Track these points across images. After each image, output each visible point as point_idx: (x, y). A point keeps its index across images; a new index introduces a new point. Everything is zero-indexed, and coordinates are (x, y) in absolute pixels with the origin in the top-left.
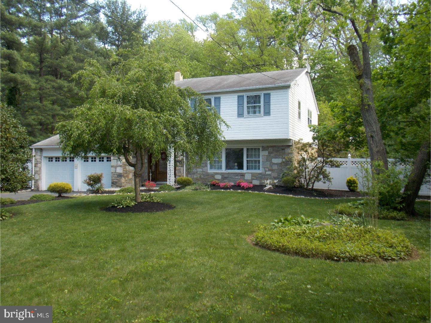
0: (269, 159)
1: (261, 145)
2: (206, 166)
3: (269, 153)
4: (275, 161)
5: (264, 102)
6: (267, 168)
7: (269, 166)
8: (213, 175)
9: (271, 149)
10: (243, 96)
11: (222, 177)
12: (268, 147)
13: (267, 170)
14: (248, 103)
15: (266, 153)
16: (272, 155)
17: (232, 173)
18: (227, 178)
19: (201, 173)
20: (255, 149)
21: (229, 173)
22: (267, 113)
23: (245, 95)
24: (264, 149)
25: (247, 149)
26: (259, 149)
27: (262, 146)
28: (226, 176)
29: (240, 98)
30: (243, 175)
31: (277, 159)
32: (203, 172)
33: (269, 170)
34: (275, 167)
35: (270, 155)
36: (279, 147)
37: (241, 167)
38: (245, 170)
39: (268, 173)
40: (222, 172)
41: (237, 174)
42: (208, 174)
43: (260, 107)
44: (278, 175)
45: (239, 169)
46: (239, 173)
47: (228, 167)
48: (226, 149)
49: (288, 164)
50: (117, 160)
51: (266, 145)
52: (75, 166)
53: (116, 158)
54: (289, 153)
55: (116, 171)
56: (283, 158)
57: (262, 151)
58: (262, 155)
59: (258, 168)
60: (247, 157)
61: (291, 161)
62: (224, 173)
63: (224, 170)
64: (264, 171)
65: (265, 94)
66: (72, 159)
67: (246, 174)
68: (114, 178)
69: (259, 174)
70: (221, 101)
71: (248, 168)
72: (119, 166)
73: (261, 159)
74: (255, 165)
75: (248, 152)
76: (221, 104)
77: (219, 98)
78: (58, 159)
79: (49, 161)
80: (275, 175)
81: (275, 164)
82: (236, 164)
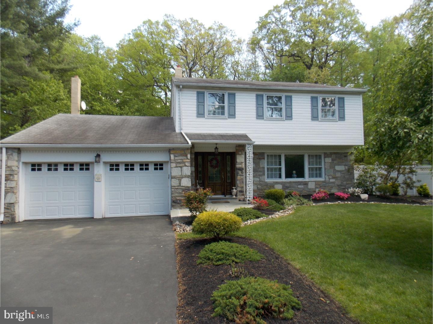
0: (332, 166)
1: (323, 152)
2: (264, 175)
3: (332, 160)
4: (338, 168)
5: (339, 108)
6: (331, 175)
7: (332, 174)
8: (272, 186)
9: (334, 156)
10: (317, 98)
11: (283, 187)
12: (331, 153)
13: (331, 177)
15: (329, 160)
16: (335, 162)
17: (294, 182)
18: (289, 187)
19: (258, 182)
20: (316, 156)
21: (290, 182)
22: (342, 118)
23: (320, 96)
24: (326, 155)
25: (309, 156)
26: (320, 156)
27: (325, 153)
28: (288, 185)
29: (314, 99)
30: (306, 184)
31: (340, 166)
32: (260, 181)
33: (333, 178)
34: (338, 175)
35: (333, 162)
36: (341, 154)
37: (301, 174)
38: (307, 178)
39: (332, 180)
40: (282, 181)
41: (300, 183)
42: (267, 184)
43: (333, 111)
44: (342, 183)
45: (298, 177)
46: (302, 182)
47: (288, 175)
48: (285, 155)
49: (350, 171)
50: (181, 167)
51: (328, 152)
52: (95, 177)
53: (181, 165)
54: (351, 160)
55: (180, 183)
56: (345, 165)
57: (325, 157)
58: (325, 162)
59: (320, 176)
60: (309, 164)
61: (353, 169)
62: (285, 183)
63: (283, 179)
64: (327, 179)
65: (339, 98)
66: (85, 166)
67: (310, 183)
68: (176, 195)
69: (323, 182)
70: (293, 101)
71: (311, 176)
72: (186, 176)
73: (323, 166)
74: (316, 172)
75: (309, 159)
76: (293, 104)
77: (291, 97)
78: (52, 167)
79: (33, 170)
80: (338, 182)
81: (338, 171)
82: (294, 172)
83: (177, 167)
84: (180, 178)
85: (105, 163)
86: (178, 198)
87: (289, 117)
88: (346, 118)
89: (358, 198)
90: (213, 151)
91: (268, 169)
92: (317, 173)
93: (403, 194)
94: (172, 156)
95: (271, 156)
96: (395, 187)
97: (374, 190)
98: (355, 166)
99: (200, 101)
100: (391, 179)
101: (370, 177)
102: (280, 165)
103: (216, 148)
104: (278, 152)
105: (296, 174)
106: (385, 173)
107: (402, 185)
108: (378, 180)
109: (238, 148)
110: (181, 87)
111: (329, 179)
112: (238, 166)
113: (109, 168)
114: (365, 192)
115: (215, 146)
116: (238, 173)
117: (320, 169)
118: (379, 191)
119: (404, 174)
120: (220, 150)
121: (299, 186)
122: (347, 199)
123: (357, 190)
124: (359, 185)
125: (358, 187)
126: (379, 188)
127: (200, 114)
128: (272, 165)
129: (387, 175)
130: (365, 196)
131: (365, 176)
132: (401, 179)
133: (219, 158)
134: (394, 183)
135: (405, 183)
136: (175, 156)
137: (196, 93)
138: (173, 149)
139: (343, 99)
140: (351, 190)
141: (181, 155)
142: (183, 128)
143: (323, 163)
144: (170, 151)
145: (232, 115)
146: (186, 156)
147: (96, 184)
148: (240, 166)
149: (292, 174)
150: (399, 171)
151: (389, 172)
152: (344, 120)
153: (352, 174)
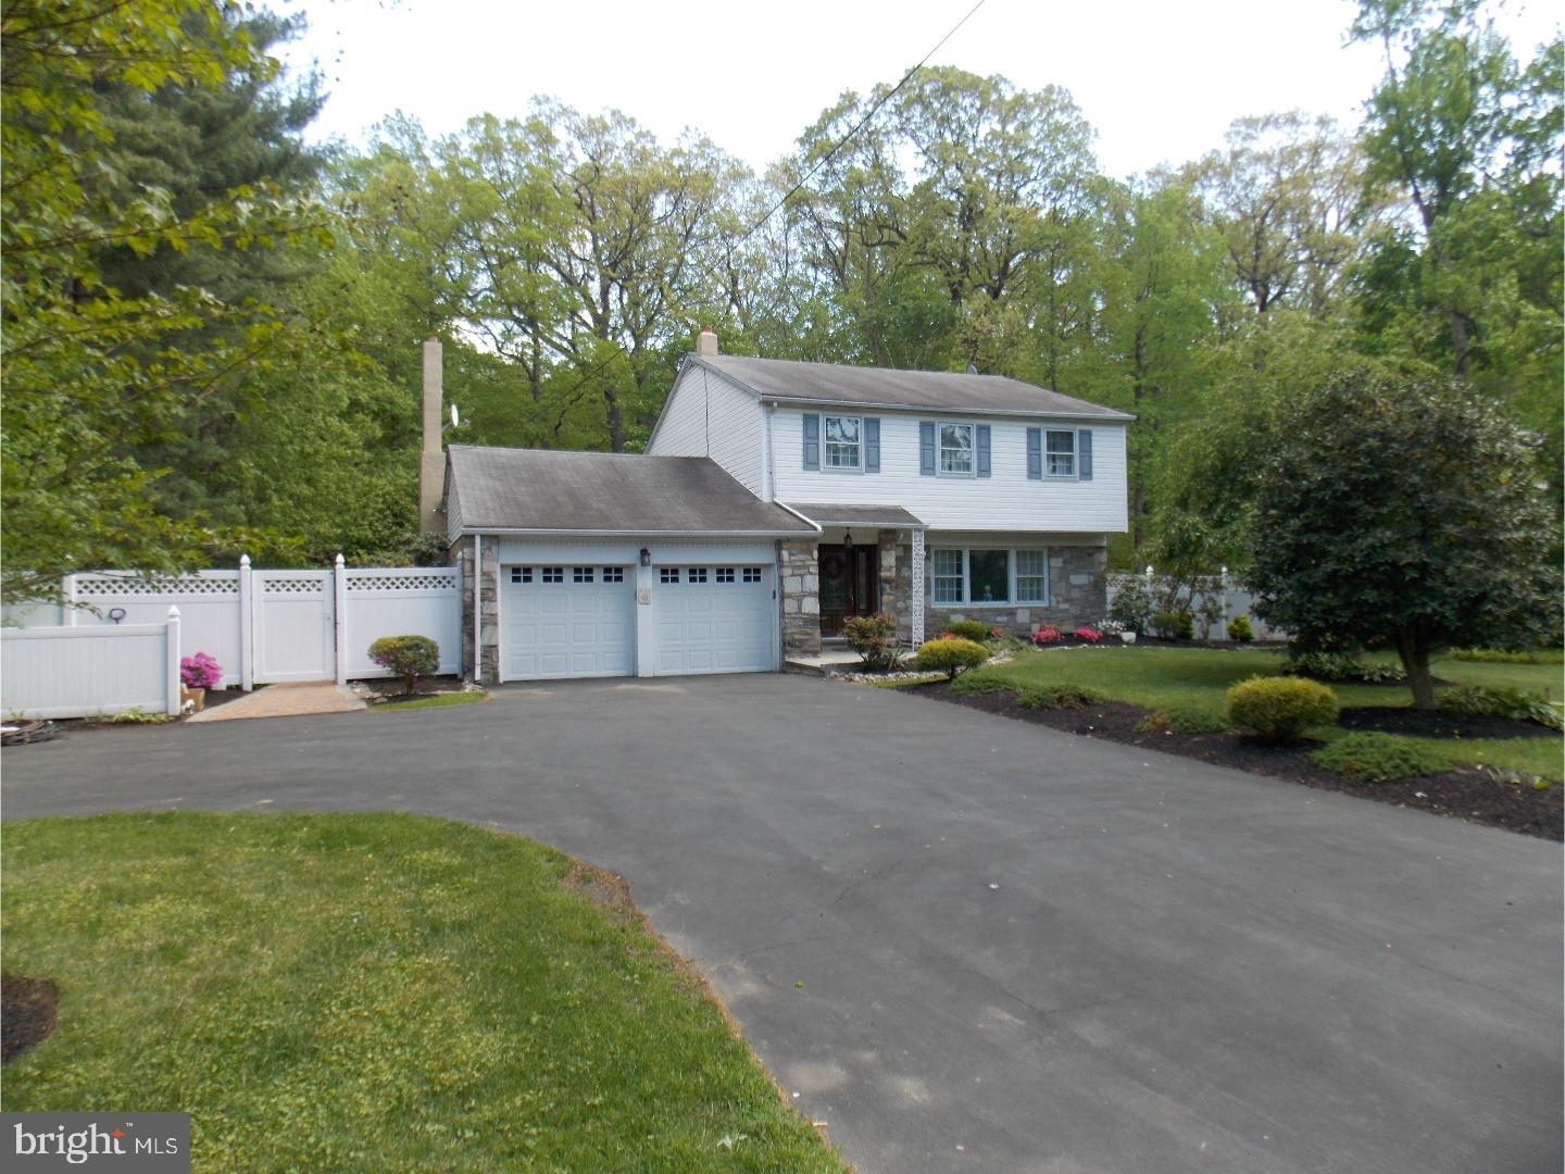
0: (1064, 575)
1: (1046, 544)
2: (929, 593)
3: (1064, 562)
4: (1076, 579)
5: (1081, 451)
6: (1061, 595)
7: (1064, 592)
8: (946, 616)
9: (1067, 555)
10: (1038, 431)
12: (1062, 549)
13: (1060, 599)
14: (1050, 447)
15: (1057, 562)
16: (1070, 567)
17: (989, 610)
20: (1032, 553)
21: (981, 610)
22: (1087, 474)
23: (1044, 428)
24: (1053, 552)
25: (1018, 553)
26: (1040, 554)
27: (1050, 548)
28: (977, 615)
29: (1032, 434)
30: (1011, 613)
31: (1078, 576)
33: (1066, 600)
34: (1076, 594)
35: (1066, 567)
36: (1082, 549)
37: (1001, 594)
38: (1013, 602)
39: (1064, 606)
40: (964, 606)
41: (1000, 612)
42: (936, 614)
43: (1069, 459)
44: (1083, 610)
45: (995, 598)
46: (1003, 609)
47: (977, 595)
48: (970, 552)
49: (1099, 586)
50: (802, 576)
51: (1056, 544)
52: (639, 595)
53: (801, 572)
54: (1101, 564)
55: (800, 608)
56: (1090, 574)
57: (1049, 557)
58: (1049, 568)
59: (1039, 597)
60: (1019, 571)
61: (1105, 580)
62: (971, 610)
63: (967, 602)
64: (1054, 604)
65: (1082, 433)
66: (614, 573)
67: (1019, 611)
68: (794, 630)
69: (1046, 609)
70: (992, 437)
71: (1020, 597)
72: (810, 594)
73: (1046, 576)
74: (1032, 589)
75: (1018, 560)
76: (992, 444)
77: (988, 429)
78: (553, 574)
79: (516, 579)
80: (1075, 610)
81: (1075, 586)
82: (988, 588)
83: (793, 575)
84: (800, 598)
85: (655, 567)
86: (797, 637)
87: (985, 471)
88: (1094, 475)
89: (1117, 640)
90: (842, 542)
91: (937, 580)
92: (1031, 591)
93: (1202, 636)
94: (785, 554)
95: (943, 552)
96: (1186, 620)
97: (1145, 624)
98: (1109, 577)
99: (812, 433)
100: (1179, 602)
101: (1138, 598)
102: (959, 571)
103: (848, 536)
104: (954, 545)
105: (991, 592)
106: (1167, 590)
107: (1199, 615)
108: (1154, 605)
109: (883, 536)
110: (775, 404)
111: (1058, 603)
112: (884, 574)
113: (659, 576)
114: (1129, 628)
115: (846, 532)
116: (882, 590)
117: (1039, 581)
118: (1156, 626)
119: (1202, 592)
120: (856, 541)
121: (999, 619)
122: (1098, 642)
123: (1114, 624)
124: (1117, 615)
125: (1114, 618)
126: (1155, 619)
127: (810, 463)
128: (943, 572)
129: (1170, 596)
130: (1130, 636)
131: (1129, 597)
132: (1197, 602)
133: (843, 556)
134: (1183, 612)
135: (1204, 609)
136: (790, 554)
137: (801, 417)
138: (789, 540)
139: (1089, 434)
140: (1103, 624)
141: (802, 552)
142: (778, 493)
143: (1045, 570)
144: (779, 544)
145: (874, 466)
146: (811, 553)
147: (641, 608)
148: (888, 574)
149: (984, 591)
150: (1193, 586)
151: (1174, 589)
152: (1091, 479)
153: (1103, 593)
